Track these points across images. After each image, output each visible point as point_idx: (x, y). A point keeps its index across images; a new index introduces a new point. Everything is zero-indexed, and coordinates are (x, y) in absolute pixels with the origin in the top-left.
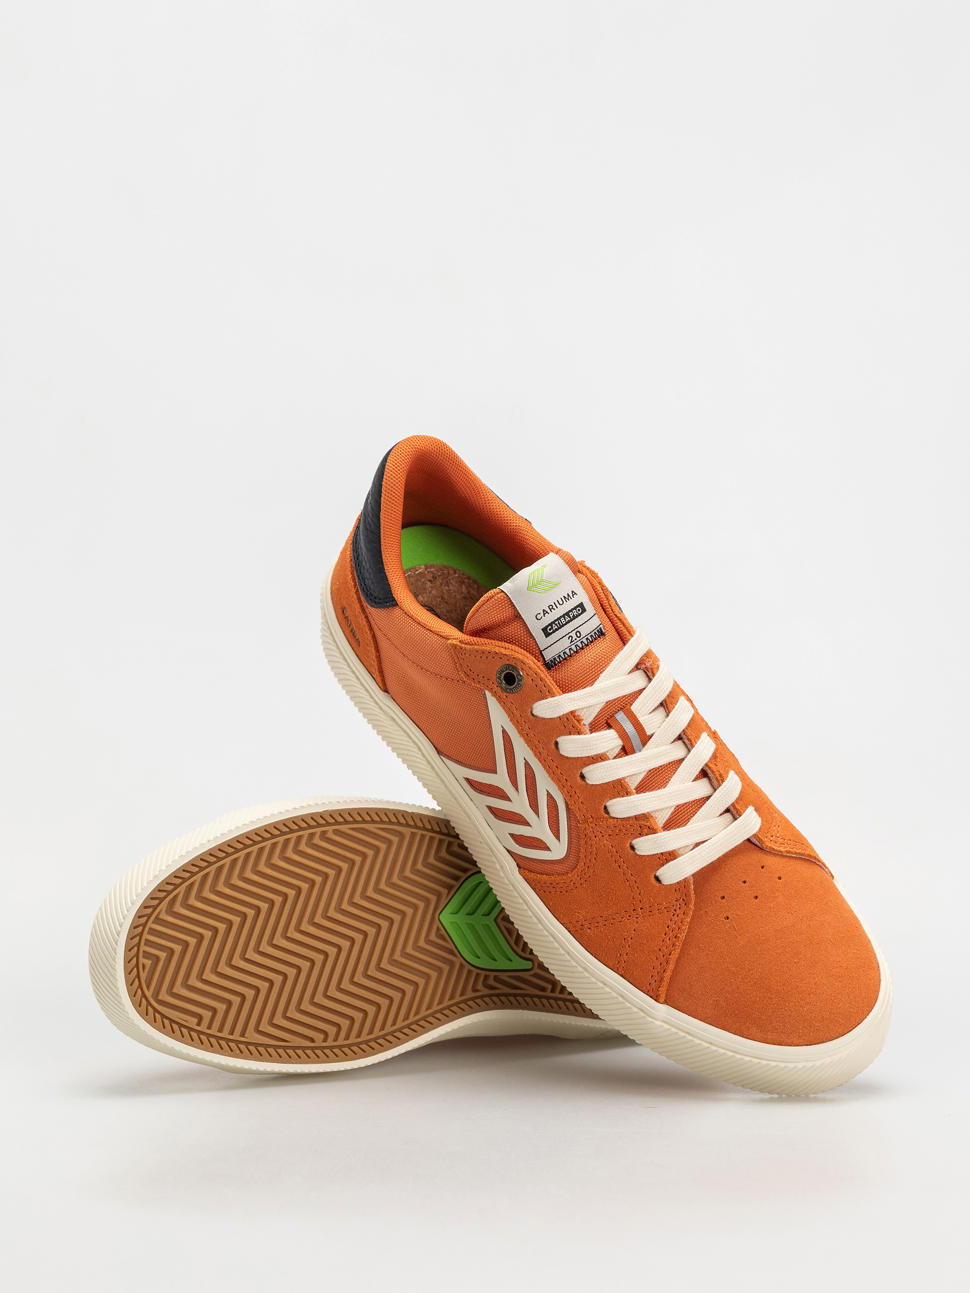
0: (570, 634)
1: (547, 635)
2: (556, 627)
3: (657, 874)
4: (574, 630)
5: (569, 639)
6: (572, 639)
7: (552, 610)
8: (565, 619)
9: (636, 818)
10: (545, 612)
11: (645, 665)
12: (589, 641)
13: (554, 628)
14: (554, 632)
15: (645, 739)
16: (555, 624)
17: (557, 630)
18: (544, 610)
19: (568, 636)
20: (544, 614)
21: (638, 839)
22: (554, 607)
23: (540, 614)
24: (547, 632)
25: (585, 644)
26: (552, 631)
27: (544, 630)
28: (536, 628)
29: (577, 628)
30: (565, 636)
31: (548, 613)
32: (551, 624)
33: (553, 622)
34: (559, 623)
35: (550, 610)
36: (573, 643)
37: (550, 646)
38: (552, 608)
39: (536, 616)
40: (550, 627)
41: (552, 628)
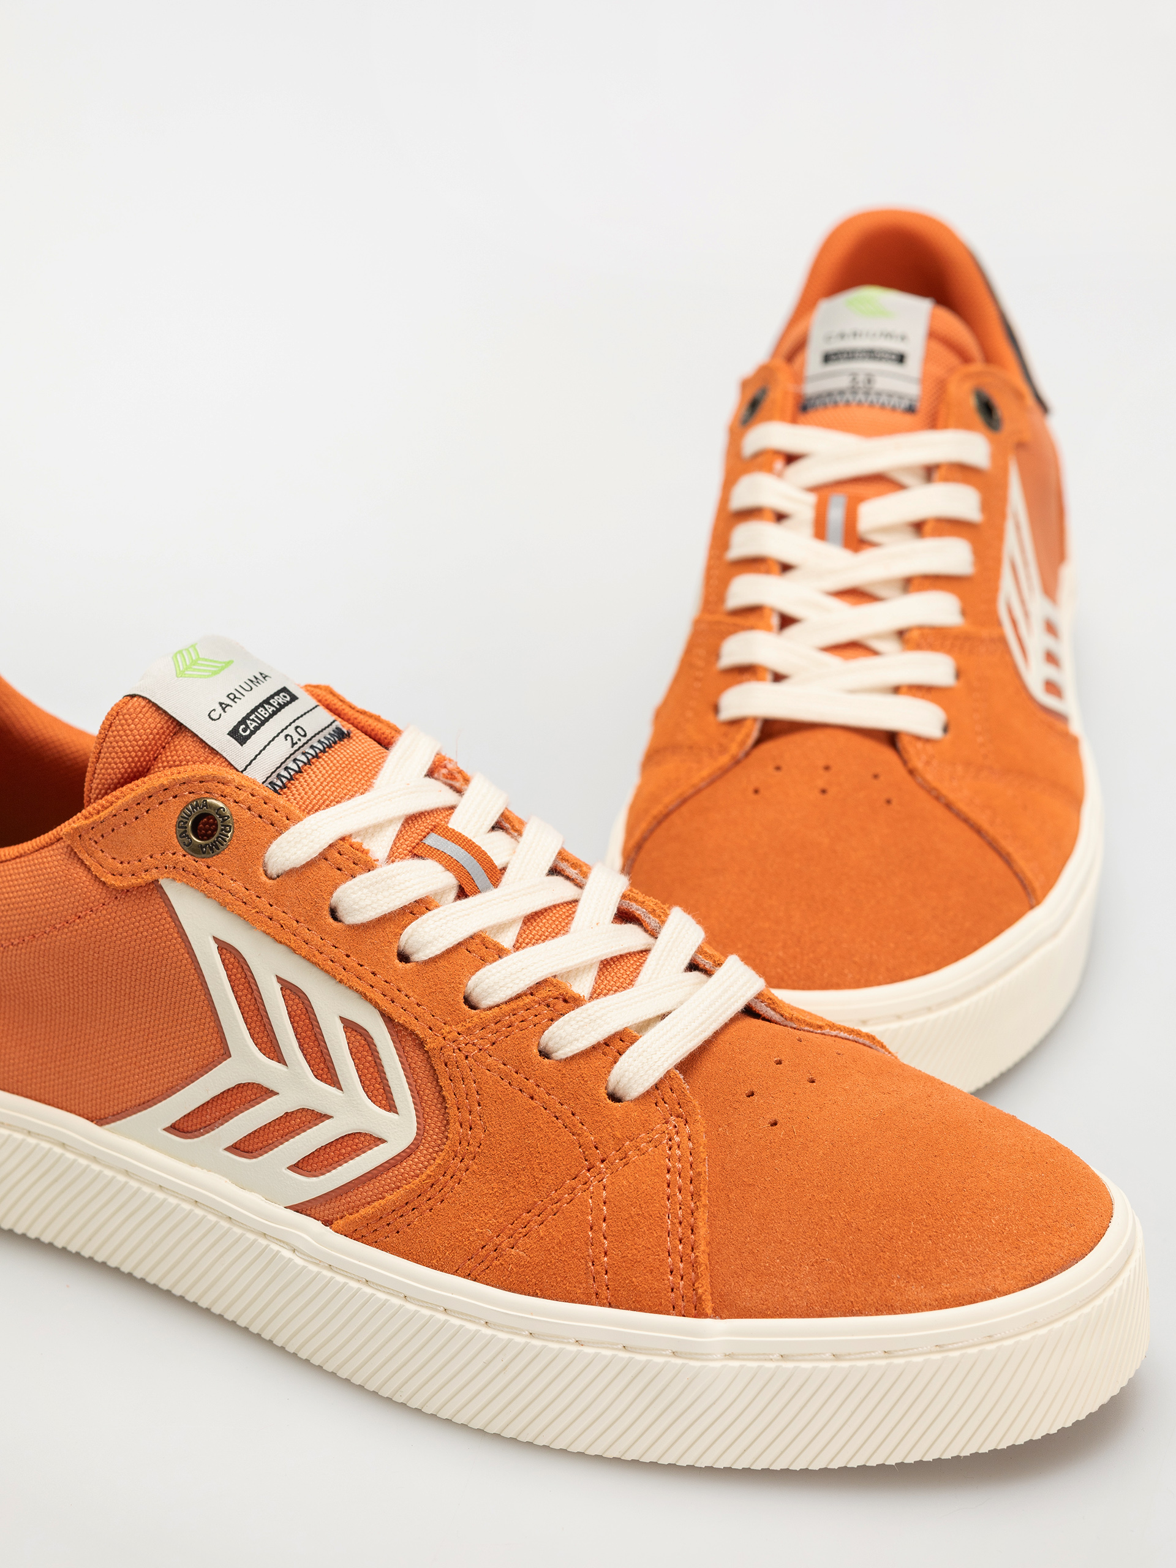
0: (286, 732)
1: (242, 741)
2: (255, 724)
3: (611, 1087)
4: (290, 725)
5: (286, 740)
6: (292, 739)
7: (235, 700)
8: (266, 710)
9: (532, 991)
10: (224, 706)
11: (445, 767)
12: (325, 746)
13: (252, 727)
14: (253, 733)
15: (495, 874)
16: (251, 720)
17: (257, 728)
18: (221, 704)
19: (282, 735)
20: (224, 709)
21: (550, 1028)
22: (238, 695)
23: (214, 710)
24: (239, 735)
25: (320, 749)
26: (248, 732)
27: (234, 733)
28: (217, 735)
29: (294, 721)
30: (277, 736)
31: (231, 706)
32: (243, 721)
33: (247, 717)
34: (257, 717)
35: (233, 700)
36: (296, 747)
37: (255, 759)
38: (235, 697)
39: (209, 715)
40: (243, 726)
41: (247, 727)
